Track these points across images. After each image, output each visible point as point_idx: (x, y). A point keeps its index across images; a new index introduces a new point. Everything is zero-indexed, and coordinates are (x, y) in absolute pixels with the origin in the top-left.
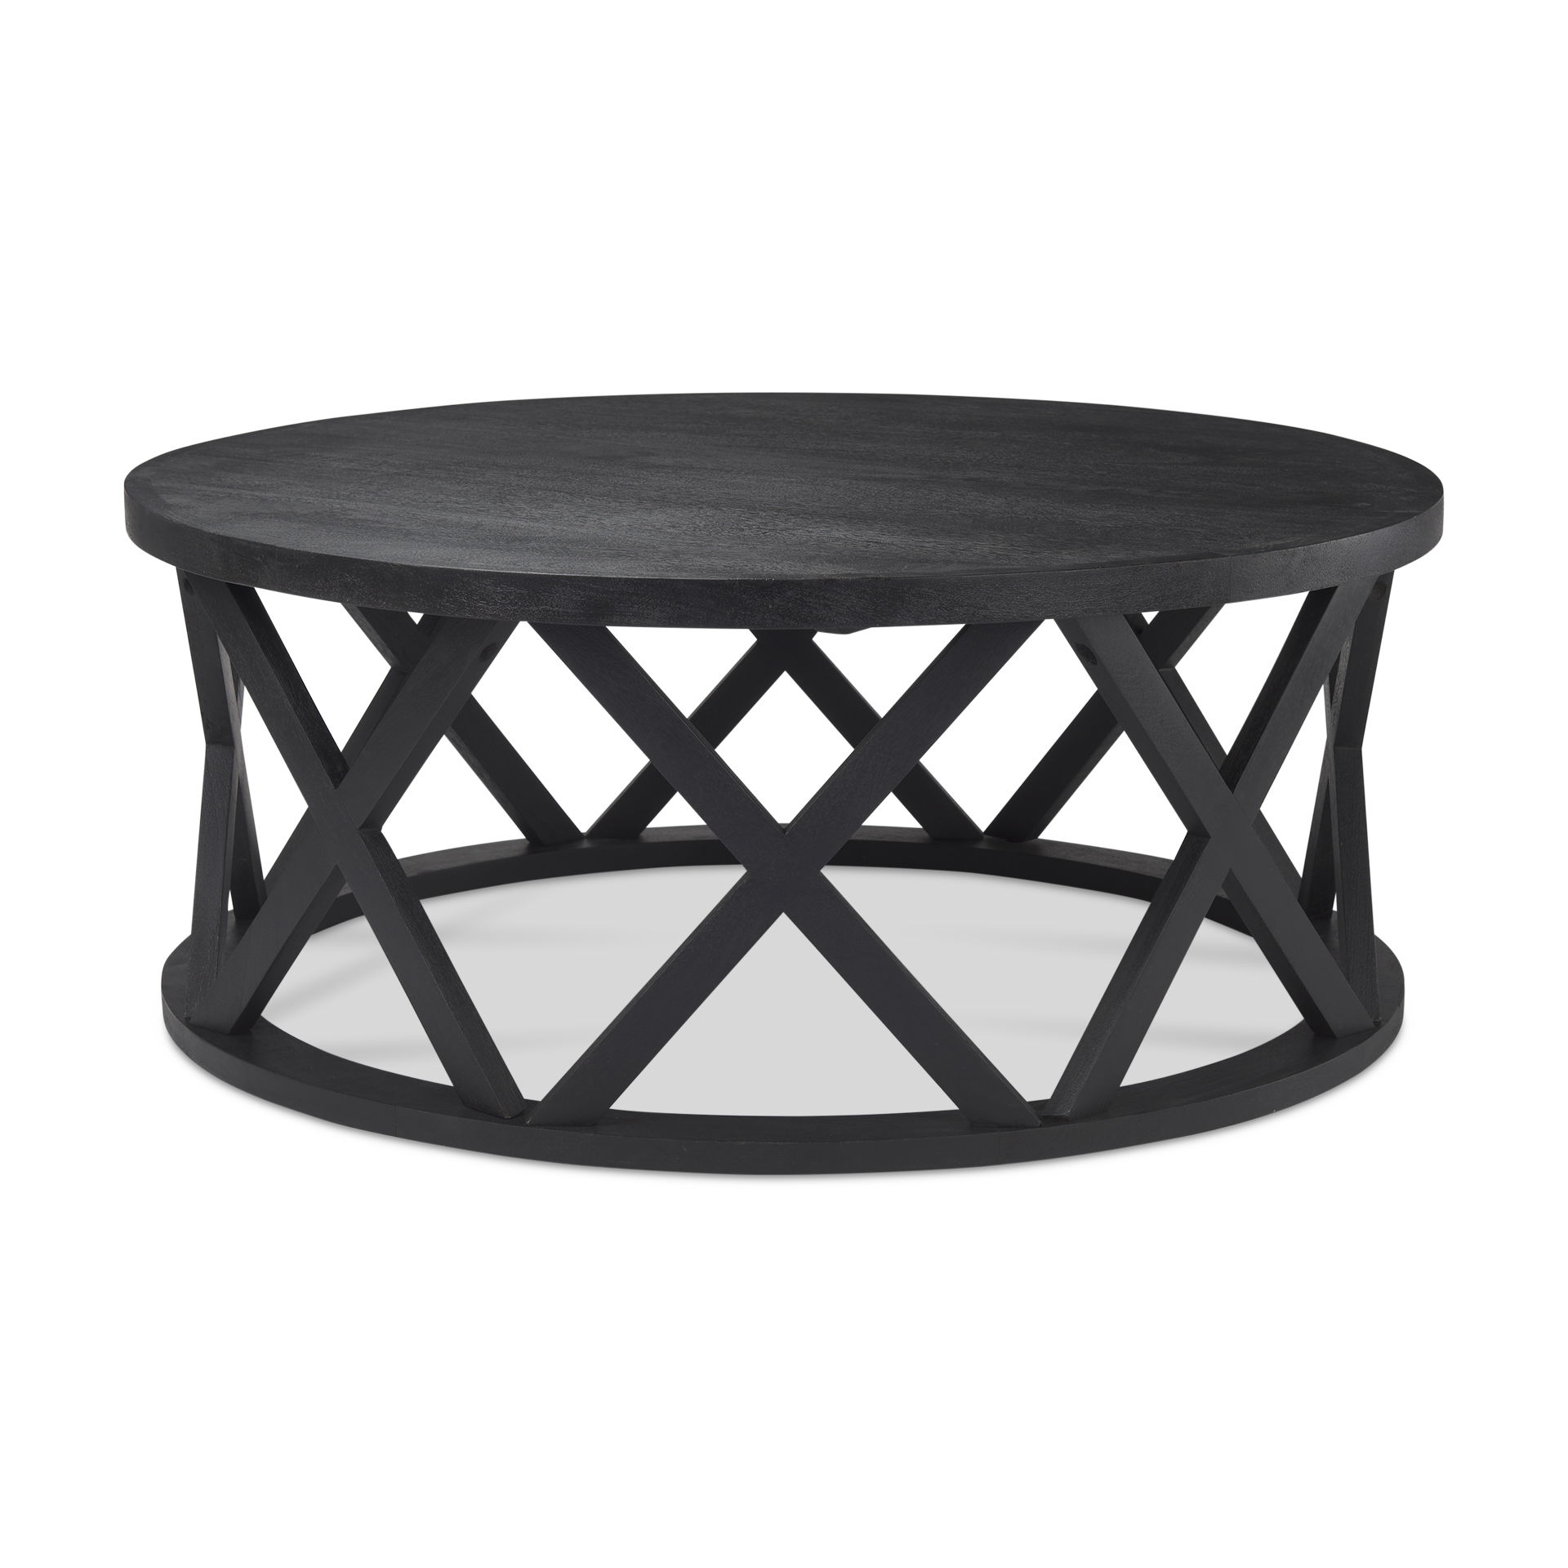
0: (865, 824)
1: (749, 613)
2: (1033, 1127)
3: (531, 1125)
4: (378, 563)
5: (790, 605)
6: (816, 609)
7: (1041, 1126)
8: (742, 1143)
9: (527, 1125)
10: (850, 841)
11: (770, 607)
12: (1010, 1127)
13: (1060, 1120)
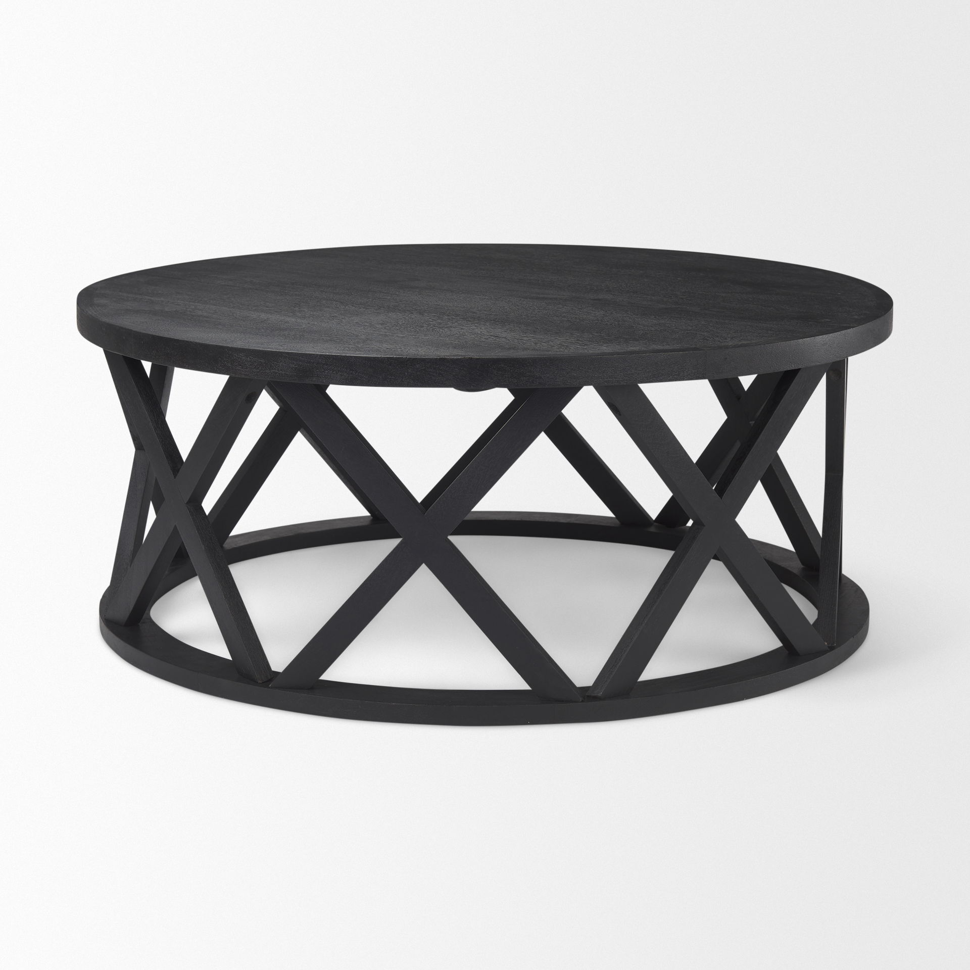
0: (473, 510)
1: (393, 377)
2: (576, 702)
3: (272, 688)
4: (183, 341)
5: (418, 373)
6: (434, 376)
7: (582, 701)
8: (394, 704)
9: (269, 688)
10: (463, 521)
11: (406, 374)
12: (563, 701)
13: (596, 698)
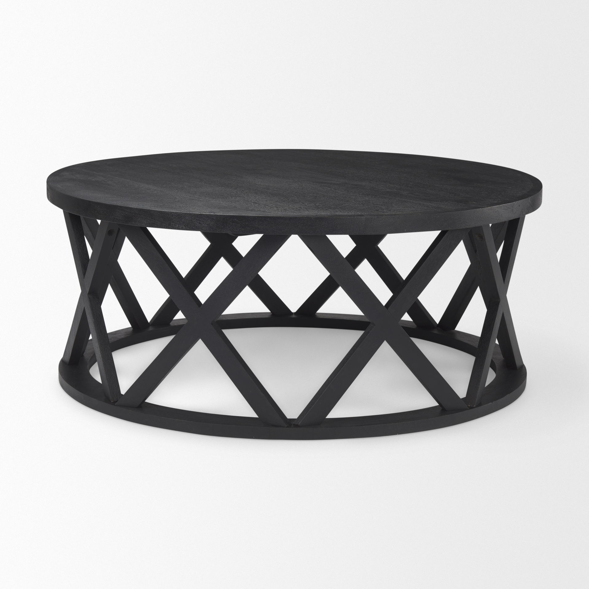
12: (276, 426)
13: (297, 426)
